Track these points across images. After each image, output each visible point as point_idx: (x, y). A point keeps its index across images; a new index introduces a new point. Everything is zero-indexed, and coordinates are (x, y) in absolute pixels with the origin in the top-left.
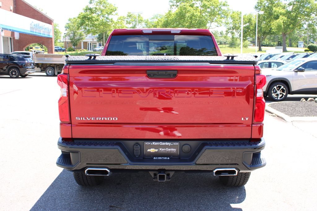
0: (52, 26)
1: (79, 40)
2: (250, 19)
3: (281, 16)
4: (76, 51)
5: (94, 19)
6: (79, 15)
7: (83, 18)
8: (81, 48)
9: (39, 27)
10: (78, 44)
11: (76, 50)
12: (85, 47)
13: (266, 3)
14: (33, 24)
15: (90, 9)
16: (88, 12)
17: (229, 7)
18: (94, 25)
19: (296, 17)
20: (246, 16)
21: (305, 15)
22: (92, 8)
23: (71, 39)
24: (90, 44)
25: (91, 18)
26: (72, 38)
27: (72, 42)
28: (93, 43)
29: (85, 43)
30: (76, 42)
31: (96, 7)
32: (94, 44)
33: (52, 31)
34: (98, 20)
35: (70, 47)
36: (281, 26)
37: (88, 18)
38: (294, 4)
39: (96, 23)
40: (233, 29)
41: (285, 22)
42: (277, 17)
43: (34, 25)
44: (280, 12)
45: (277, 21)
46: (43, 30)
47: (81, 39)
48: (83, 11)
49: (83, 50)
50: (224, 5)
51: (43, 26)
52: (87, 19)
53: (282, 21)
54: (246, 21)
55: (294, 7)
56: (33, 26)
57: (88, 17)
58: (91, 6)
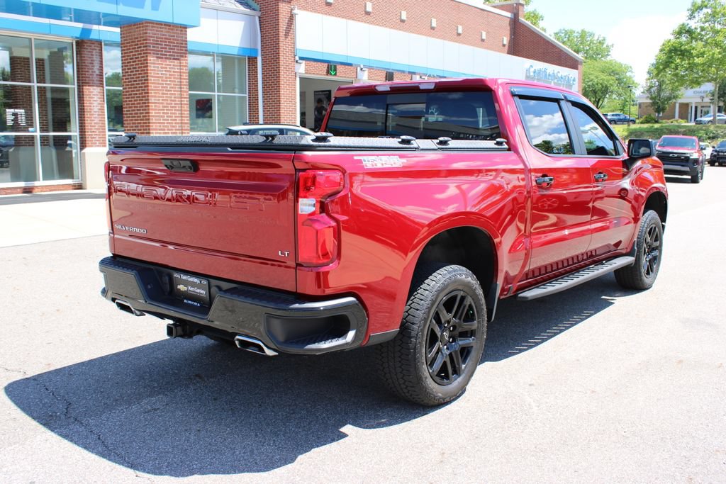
0: (579, 73)
1: (669, 99)
4: (660, 123)
5: (694, 52)
6: (663, 45)
7: (670, 51)
8: (674, 117)
9: (546, 75)
10: (668, 108)
11: (660, 121)
12: (684, 116)
14: (532, 70)
15: (690, 32)
16: (684, 39)
18: (691, 67)
22: (693, 28)
23: (651, 99)
24: (696, 108)
25: (688, 51)
26: (654, 96)
27: (654, 104)
28: (702, 107)
29: (685, 107)
30: (663, 103)
31: (703, 25)
32: (704, 109)
33: (576, 82)
34: (702, 54)
35: (650, 115)
37: (681, 51)
39: (697, 60)
43: (535, 72)
46: (556, 81)
47: (675, 97)
48: (672, 37)
49: (677, 121)
51: (556, 72)
52: (679, 53)
56: (532, 74)
57: (683, 48)
58: (693, 24)
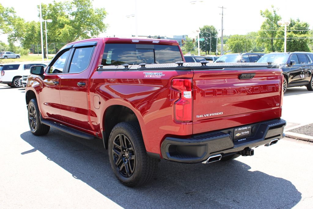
2: (33, 27)
3: (66, 25)
13: (50, 11)
17: (15, 14)
19: (80, 26)
20: (29, 23)
21: (87, 25)
36: (67, 34)
38: (77, 15)
40: (15, 36)
41: (70, 30)
42: (62, 26)
44: (64, 21)
45: (64, 29)
50: (11, 11)
53: (68, 30)
54: (29, 28)
55: (77, 18)
